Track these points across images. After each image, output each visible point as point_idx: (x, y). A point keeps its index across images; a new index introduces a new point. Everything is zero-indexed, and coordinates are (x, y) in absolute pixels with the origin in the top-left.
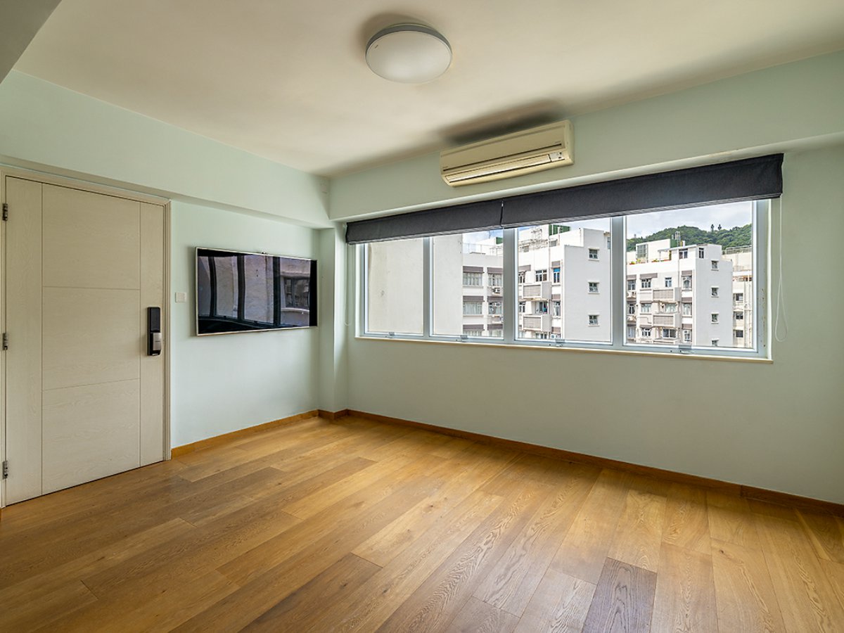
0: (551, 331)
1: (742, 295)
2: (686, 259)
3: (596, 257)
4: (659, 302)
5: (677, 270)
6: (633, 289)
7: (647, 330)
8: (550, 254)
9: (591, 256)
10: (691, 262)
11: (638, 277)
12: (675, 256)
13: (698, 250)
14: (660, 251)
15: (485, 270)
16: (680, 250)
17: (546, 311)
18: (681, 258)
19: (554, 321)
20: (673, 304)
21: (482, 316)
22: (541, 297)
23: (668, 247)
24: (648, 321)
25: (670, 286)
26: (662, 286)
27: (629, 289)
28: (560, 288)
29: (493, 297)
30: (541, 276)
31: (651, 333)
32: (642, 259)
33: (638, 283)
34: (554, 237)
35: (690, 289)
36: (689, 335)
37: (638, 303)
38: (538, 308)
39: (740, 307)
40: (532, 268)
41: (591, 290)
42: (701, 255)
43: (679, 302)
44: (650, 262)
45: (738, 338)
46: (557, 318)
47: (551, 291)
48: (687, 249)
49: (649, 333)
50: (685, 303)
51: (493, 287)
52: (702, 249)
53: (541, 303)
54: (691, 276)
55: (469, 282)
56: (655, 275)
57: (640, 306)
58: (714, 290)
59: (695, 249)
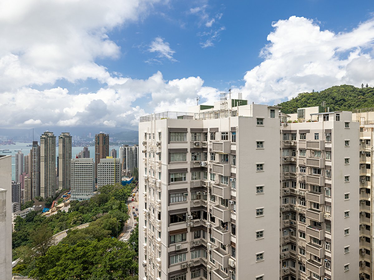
0: (230, 176)
1: (369, 140)
2: (327, 121)
3: (262, 123)
4: (311, 150)
5: (322, 129)
6: (295, 139)
7: (303, 168)
8: (230, 122)
9: (258, 123)
10: (330, 124)
11: (298, 132)
12: (321, 118)
13: (336, 115)
14: (311, 115)
15: (189, 130)
16: (324, 115)
17: (227, 161)
18: (324, 120)
19: (232, 169)
20: (319, 152)
21: (187, 162)
22: (223, 152)
23: (317, 112)
24: (304, 162)
25: (318, 139)
26: (313, 140)
27: (292, 140)
28: (235, 146)
29: (194, 149)
30: (225, 136)
31: (306, 171)
32: (301, 119)
33: (298, 136)
34: (235, 109)
35: (330, 142)
36: (329, 173)
37: (298, 150)
38: (223, 158)
39: (368, 148)
40: (219, 130)
41: (258, 146)
42: (338, 118)
43: (323, 150)
44: (305, 122)
45: (367, 169)
46: (234, 167)
47: (230, 148)
48: (328, 115)
49: (305, 170)
50: (327, 152)
51: (195, 142)
52: (339, 115)
53: (224, 155)
54: (331, 133)
55: (177, 139)
56: (308, 131)
57: (299, 152)
58: (347, 142)
59: (333, 115)
